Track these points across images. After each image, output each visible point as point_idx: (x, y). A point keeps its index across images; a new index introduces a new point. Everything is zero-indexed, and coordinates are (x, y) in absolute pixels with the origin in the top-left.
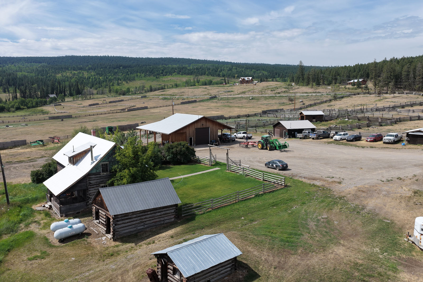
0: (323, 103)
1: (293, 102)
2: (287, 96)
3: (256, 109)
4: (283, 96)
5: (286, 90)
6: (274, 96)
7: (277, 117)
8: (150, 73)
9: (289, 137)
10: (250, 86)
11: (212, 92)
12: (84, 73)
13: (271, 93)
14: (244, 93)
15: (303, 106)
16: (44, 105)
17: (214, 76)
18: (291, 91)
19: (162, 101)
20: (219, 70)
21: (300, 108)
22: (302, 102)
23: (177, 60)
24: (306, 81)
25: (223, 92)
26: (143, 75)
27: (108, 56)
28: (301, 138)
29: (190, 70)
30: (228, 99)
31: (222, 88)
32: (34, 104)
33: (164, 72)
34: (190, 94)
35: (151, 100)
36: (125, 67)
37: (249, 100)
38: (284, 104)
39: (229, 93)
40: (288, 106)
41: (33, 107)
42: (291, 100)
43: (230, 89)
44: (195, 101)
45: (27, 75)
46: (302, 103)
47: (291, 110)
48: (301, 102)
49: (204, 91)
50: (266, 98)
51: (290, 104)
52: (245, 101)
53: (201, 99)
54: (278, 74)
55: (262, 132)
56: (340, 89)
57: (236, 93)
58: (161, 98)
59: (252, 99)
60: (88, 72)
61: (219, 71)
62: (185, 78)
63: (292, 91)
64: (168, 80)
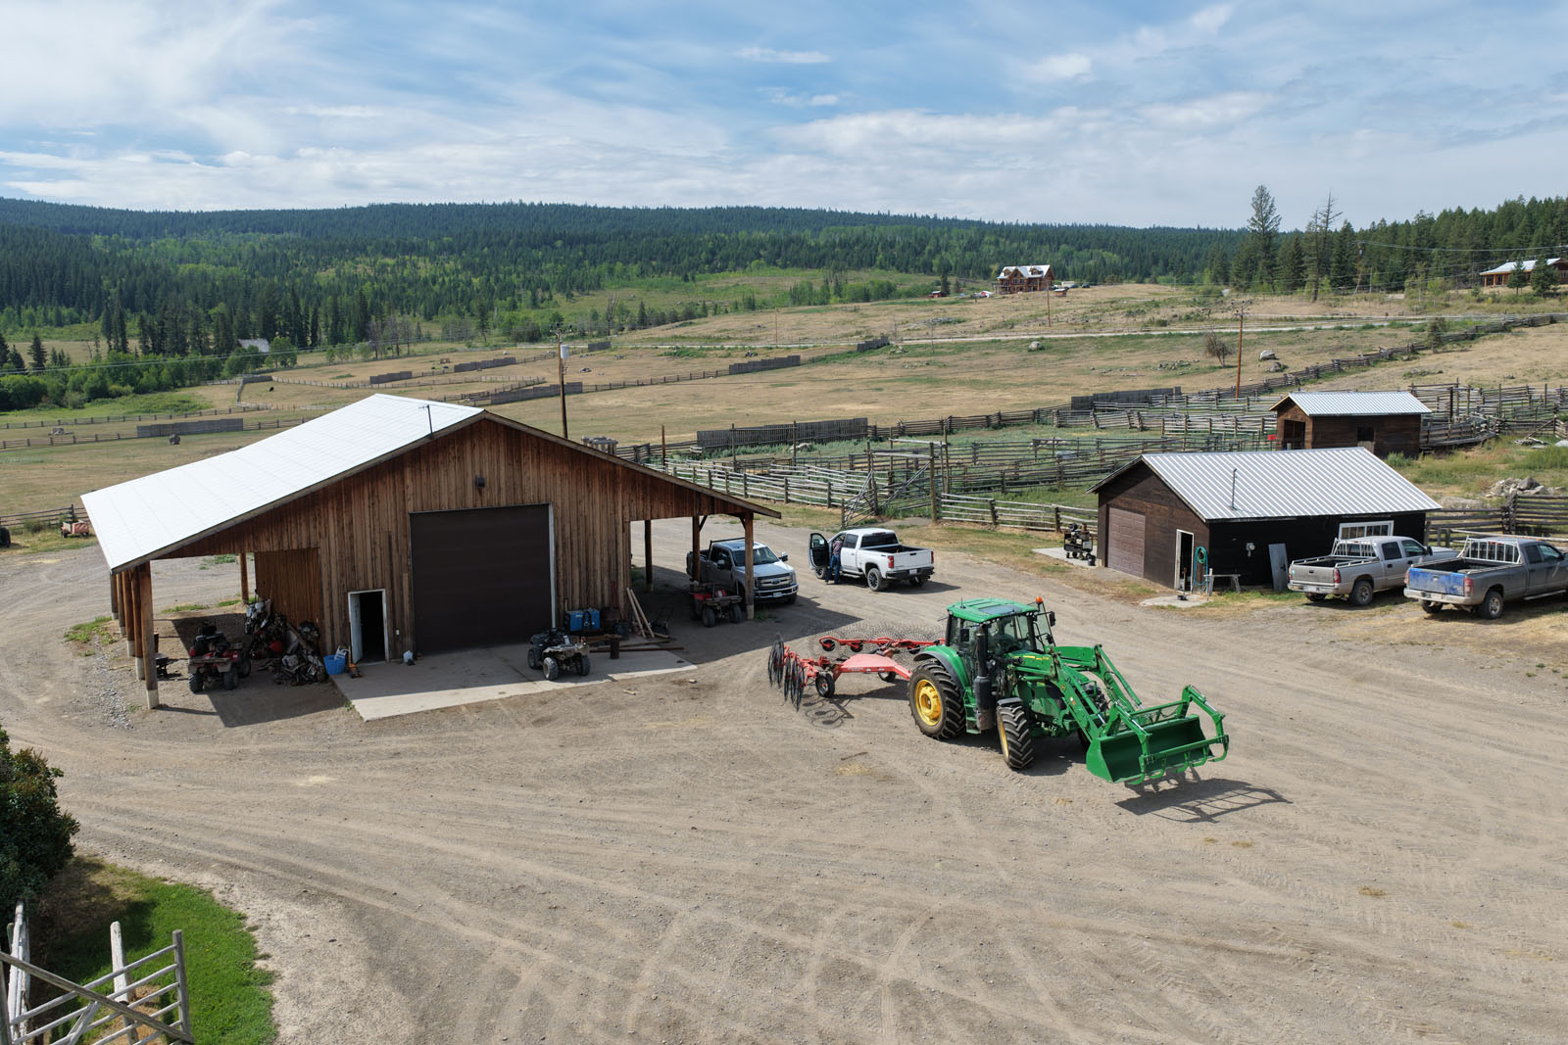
0: (1376, 362)
1: (1231, 360)
2: (1200, 334)
3: (1049, 393)
4: (1183, 335)
5: (1194, 309)
6: (1138, 336)
7: (1143, 429)
8: (664, 260)
9: (1222, 585)
10: (1038, 301)
11: (876, 324)
12: (421, 264)
13: (1126, 325)
14: (1010, 325)
15: (1280, 375)
16: (211, 379)
17: (907, 271)
18: (1220, 316)
19: (665, 361)
20: (928, 248)
21: (1266, 385)
22: (1272, 357)
23: (774, 216)
24: (1286, 271)
25: (922, 326)
26: (635, 268)
27: (522, 205)
28: (1318, 600)
29: (818, 248)
30: (934, 350)
31: (921, 308)
32: (165, 375)
33: (718, 257)
34: (786, 335)
35: (622, 357)
36: (571, 242)
37: (1025, 352)
38: (1185, 370)
39: (948, 328)
40: (1203, 377)
41: (161, 387)
42: (1218, 349)
43: (952, 312)
44: (794, 362)
45: (214, 272)
46: (1271, 364)
47: (1219, 396)
48: (1265, 359)
49: (844, 323)
50: (1102, 344)
51: (1214, 369)
52: (1006, 357)
53: (823, 354)
54: (1161, 263)
55: (1031, 525)
56: (1450, 303)
57: (977, 326)
58: (662, 352)
59: (1041, 349)
60: (433, 260)
61: (930, 251)
62: (792, 279)
63: (1225, 315)
64: (727, 289)
